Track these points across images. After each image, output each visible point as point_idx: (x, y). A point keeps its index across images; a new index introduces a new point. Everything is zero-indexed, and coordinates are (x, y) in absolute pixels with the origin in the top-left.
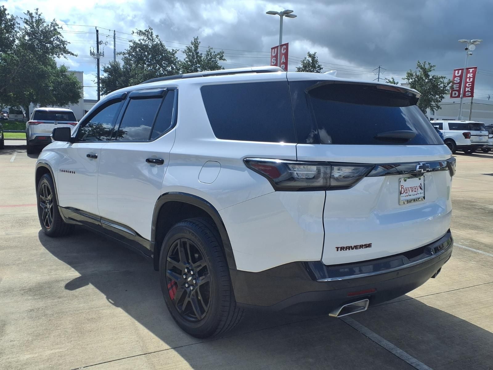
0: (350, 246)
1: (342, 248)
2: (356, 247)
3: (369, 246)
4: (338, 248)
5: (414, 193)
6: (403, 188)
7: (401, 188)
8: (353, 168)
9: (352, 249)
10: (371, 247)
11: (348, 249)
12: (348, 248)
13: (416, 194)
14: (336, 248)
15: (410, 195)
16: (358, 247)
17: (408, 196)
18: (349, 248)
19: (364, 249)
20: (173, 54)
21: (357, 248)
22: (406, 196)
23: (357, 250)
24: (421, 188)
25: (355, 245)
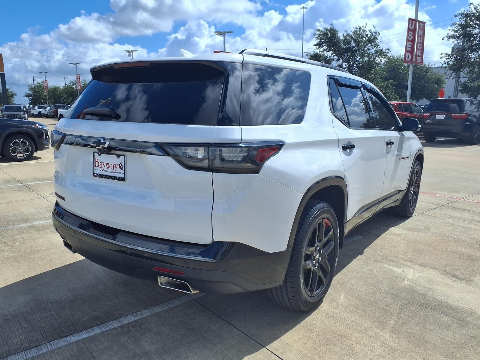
5: (110, 170)
6: (97, 161)
7: (96, 161)
13: (114, 173)
15: (105, 171)
17: (102, 171)
22: (101, 170)
24: (120, 168)
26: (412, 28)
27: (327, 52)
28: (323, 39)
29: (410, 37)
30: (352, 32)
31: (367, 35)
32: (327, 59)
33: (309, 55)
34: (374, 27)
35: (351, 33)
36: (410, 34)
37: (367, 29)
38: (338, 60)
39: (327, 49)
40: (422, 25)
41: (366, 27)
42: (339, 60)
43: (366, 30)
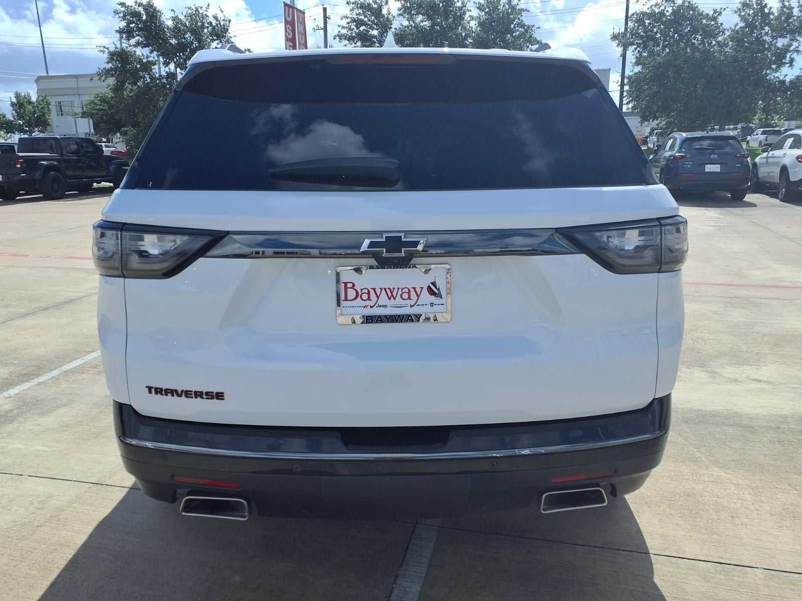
0: (173, 388)
1: (159, 391)
2: (187, 394)
3: (219, 396)
4: (150, 389)
5: (398, 302)
8: (185, 238)
9: (180, 396)
10: (223, 399)
11: (169, 395)
12: (169, 393)
14: (146, 387)
15: (380, 306)
16: (192, 394)
18: (172, 392)
19: (204, 400)
20: (714, 19)
21: (189, 396)
23: (187, 399)
25: (185, 389)
26: (289, 19)
27: (142, 47)
28: (132, 22)
29: (289, 34)
30: (184, 14)
31: (211, 24)
32: (144, 60)
33: (107, 51)
34: (221, 9)
35: (182, 17)
36: (289, 28)
37: (210, 13)
38: (166, 64)
39: (142, 42)
40: (301, 15)
41: (208, 10)
42: (169, 63)
43: (208, 15)
